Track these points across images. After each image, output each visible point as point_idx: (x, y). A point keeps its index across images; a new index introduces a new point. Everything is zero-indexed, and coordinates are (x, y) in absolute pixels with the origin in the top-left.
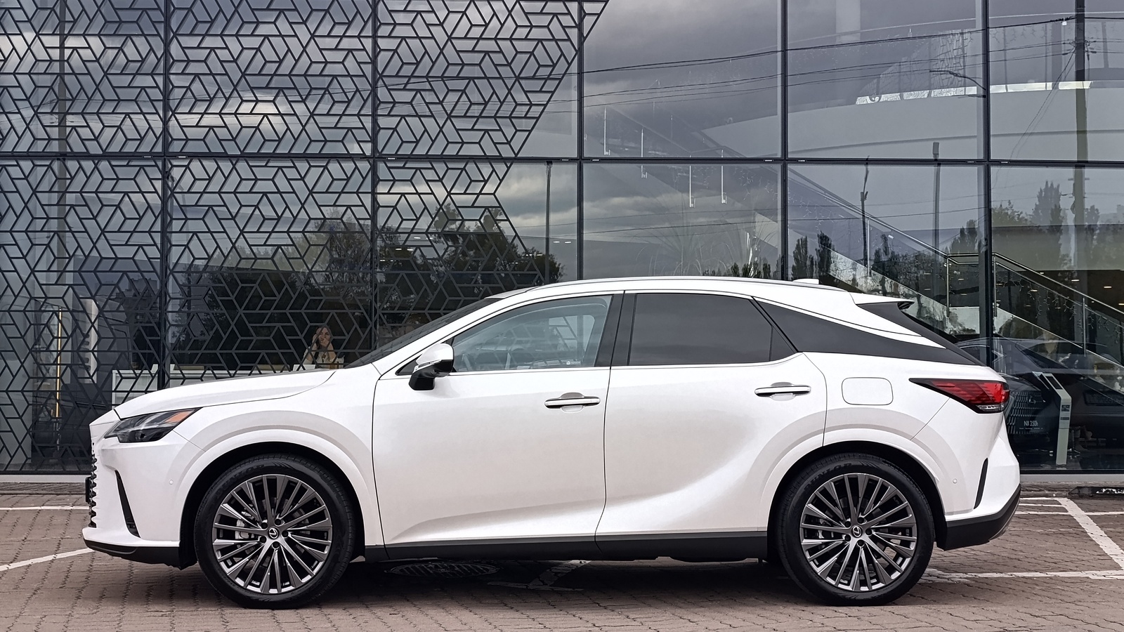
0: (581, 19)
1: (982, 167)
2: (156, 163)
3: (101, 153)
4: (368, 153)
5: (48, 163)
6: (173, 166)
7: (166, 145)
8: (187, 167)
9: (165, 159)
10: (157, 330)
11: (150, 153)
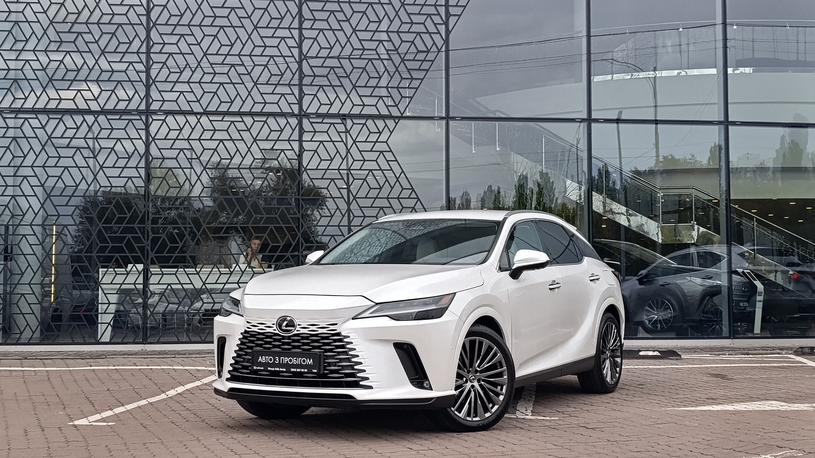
0: (447, 18)
1: (722, 127)
2: (141, 117)
3: (100, 110)
4: (296, 112)
5: (60, 116)
6: (153, 120)
7: (148, 105)
8: (164, 121)
9: (147, 115)
10: (142, 238)
11: (137, 110)
